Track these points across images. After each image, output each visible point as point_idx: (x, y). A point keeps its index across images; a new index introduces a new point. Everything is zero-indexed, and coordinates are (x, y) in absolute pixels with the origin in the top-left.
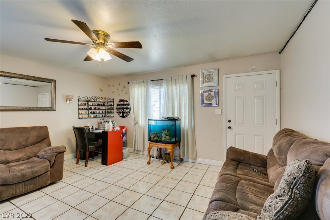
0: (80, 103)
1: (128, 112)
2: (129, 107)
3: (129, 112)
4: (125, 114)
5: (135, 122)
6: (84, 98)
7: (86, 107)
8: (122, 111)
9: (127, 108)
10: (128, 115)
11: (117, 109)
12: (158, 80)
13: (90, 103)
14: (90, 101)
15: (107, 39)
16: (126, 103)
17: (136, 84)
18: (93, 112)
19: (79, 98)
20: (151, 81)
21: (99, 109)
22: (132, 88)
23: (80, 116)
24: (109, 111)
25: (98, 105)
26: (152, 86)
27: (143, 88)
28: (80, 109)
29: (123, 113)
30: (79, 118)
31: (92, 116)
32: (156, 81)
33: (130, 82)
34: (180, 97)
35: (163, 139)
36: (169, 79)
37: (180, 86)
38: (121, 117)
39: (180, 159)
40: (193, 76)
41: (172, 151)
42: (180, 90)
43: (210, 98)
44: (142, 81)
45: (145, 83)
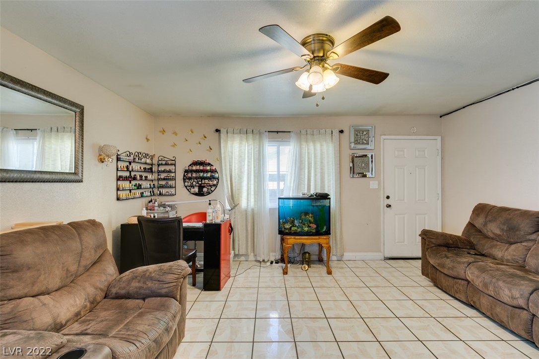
0: (120, 164)
1: (214, 185)
2: (217, 175)
3: (216, 186)
4: (205, 190)
5: (234, 203)
6: (124, 154)
7: (127, 174)
8: (200, 183)
9: (212, 178)
10: (212, 191)
11: (185, 179)
12: (277, 132)
13: (134, 166)
14: (134, 160)
16: (208, 168)
17: (236, 134)
18: (138, 186)
19: (118, 153)
20: (267, 133)
21: (146, 178)
22: (226, 141)
23: (120, 194)
24: (163, 183)
25: (145, 170)
26: (269, 141)
27: (251, 142)
28: (119, 178)
29: (201, 187)
30: (118, 199)
31: (138, 193)
32: (276, 133)
33: (223, 131)
34: (322, 163)
35: (306, 229)
36: (303, 132)
37: (321, 145)
38: (196, 194)
39: (320, 257)
40: (341, 132)
41: (330, 246)
42: (321, 150)
43: (363, 165)
44: (249, 130)
45: (257, 134)
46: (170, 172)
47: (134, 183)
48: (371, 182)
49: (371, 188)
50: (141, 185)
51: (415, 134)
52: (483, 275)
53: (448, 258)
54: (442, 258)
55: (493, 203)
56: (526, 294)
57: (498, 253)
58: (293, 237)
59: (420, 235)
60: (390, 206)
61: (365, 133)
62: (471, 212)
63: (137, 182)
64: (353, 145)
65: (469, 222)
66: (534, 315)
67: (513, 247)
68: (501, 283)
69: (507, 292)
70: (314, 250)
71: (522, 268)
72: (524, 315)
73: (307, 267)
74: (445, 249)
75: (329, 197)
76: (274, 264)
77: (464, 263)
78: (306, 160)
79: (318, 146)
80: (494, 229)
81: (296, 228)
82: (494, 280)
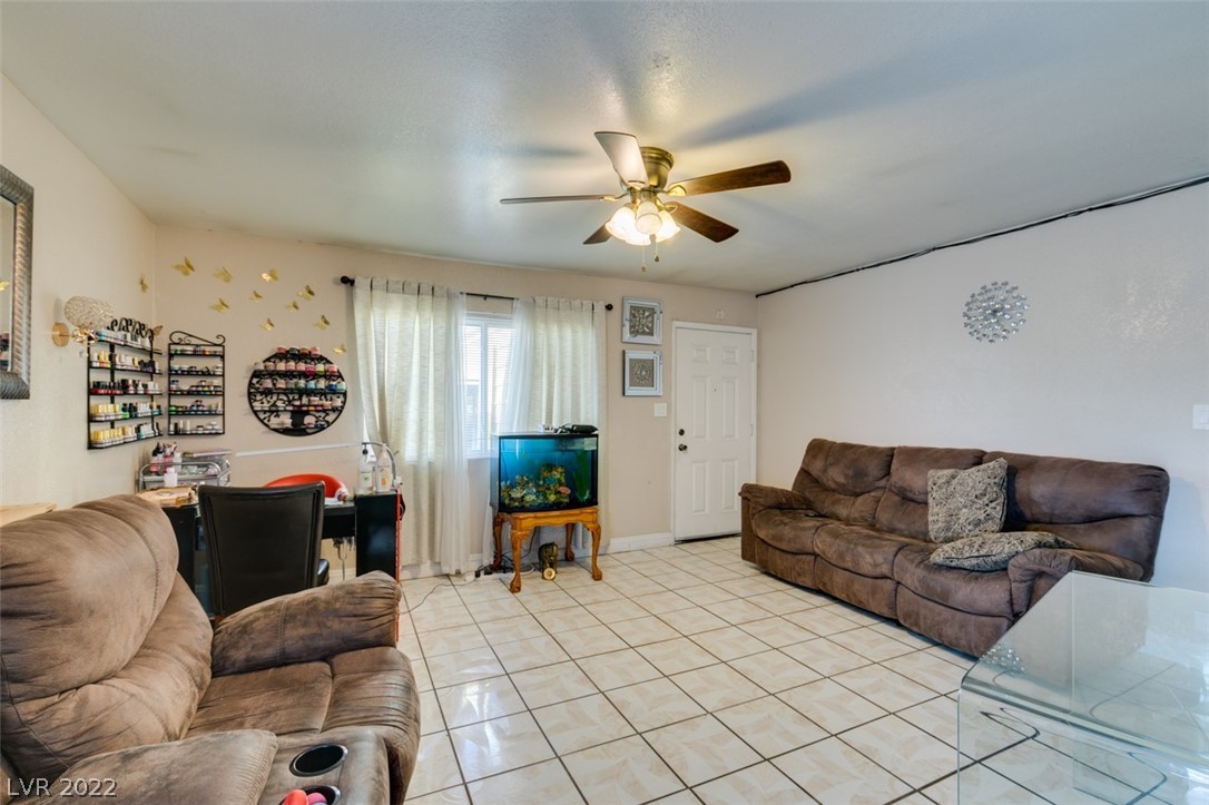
0: (95, 351)
1: (334, 409)
2: (343, 386)
3: (339, 411)
4: (309, 420)
8: (298, 403)
9: (333, 391)
10: (329, 424)
11: (252, 394)
12: (486, 297)
13: (120, 355)
16: (320, 368)
17: (393, 292)
18: (131, 409)
20: (465, 296)
23: (93, 432)
24: (187, 402)
26: (468, 315)
27: (428, 314)
29: (298, 414)
32: (482, 299)
33: (359, 282)
34: (575, 365)
35: (552, 498)
36: (540, 301)
37: (574, 332)
38: (285, 431)
39: (569, 553)
40: (609, 307)
41: (599, 527)
42: (574, 342)
43: (644, 373)
44: (425, 288)
45: (442, 296)
46: (207, 373)
47: (120, 401)
48: (656, 405)
49: (656, 415)
50: (135, 409)
51: (721, 322)
52: (838, 541)
53: (786, 524)
54: (778, 525)
55: (830, 438)
56: (891, 557)
57: (843, 511)
58: (531, 515)
59: (740, 494)
60: (685, 447)
61: (647, 314)
62: (804, 453)
63: (130, 400)
64: (627, 336)
65: (802, 469)
66: (899, 583)
67: (860, 499)
68: (860, 549)
69: (868, 559)
70: (559, 537)
71: (872, 526)
72: (888, 585)
73: (554, 573)
74: (778, 512)
75: (596, 432)
76: (482, 576)
77: (810, 528)
78: (545, 359)
79: (568, 332)
80: (836, 475)
81: (534, 497)
82: (852, 546)
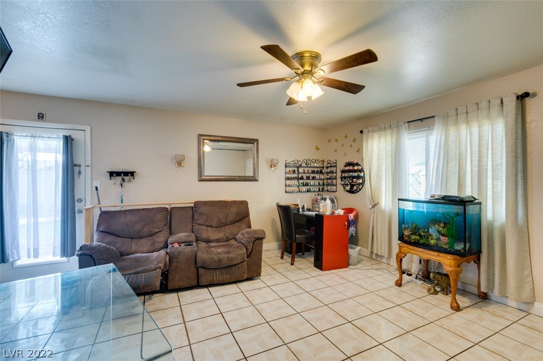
0: (288, 169)
1: (359, 184)
2: (362, 174)
3: (363, 184)
4: (355, 188)
5: (373, 202)
6: (292, 163)
7: (296, 175)
8: (351, 181)
9: (358, 177)
10: (360, 189)
11: (342, 178)
12: (422, 120)
13: (301, 170)
14: (300, 166)
15: (316, 62)
16: (356, 168)
17: (376, 132)
18: (305, 183)
19: (287, 162)
20: (407, 124)
21: (314, 178)
22: (367, 141)
23: (288, 189)
24: (329, 181)
25: (313, 172)
27: (388, 138)
28: (287, 179)
29: (352, 186)
30: (286, 192)
31: (304, 189)
32: (420, 122)
33: (364, 131)
36: (451, 113)
38: (349, 192)
42: (480, 133)
44: (387, 126)
45: (395, 127)
46: (332, 172)
47: (301, 181)
50: (308, 183)
63: (305, 181)
